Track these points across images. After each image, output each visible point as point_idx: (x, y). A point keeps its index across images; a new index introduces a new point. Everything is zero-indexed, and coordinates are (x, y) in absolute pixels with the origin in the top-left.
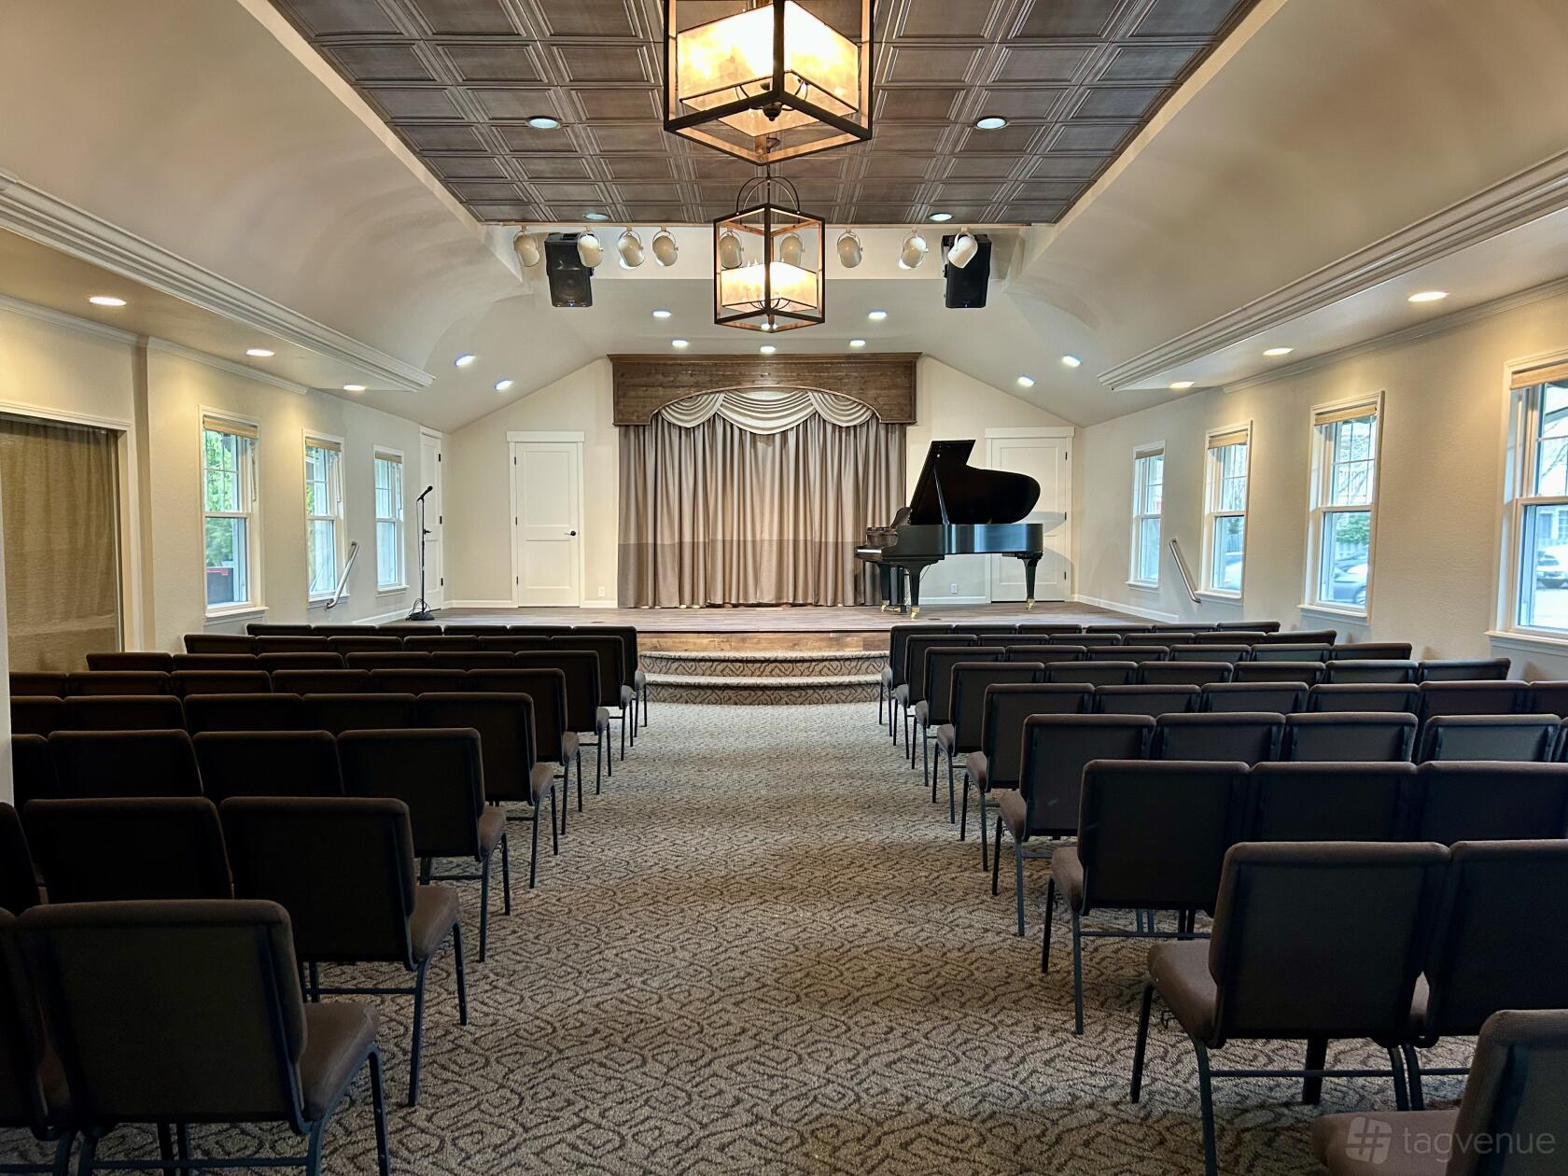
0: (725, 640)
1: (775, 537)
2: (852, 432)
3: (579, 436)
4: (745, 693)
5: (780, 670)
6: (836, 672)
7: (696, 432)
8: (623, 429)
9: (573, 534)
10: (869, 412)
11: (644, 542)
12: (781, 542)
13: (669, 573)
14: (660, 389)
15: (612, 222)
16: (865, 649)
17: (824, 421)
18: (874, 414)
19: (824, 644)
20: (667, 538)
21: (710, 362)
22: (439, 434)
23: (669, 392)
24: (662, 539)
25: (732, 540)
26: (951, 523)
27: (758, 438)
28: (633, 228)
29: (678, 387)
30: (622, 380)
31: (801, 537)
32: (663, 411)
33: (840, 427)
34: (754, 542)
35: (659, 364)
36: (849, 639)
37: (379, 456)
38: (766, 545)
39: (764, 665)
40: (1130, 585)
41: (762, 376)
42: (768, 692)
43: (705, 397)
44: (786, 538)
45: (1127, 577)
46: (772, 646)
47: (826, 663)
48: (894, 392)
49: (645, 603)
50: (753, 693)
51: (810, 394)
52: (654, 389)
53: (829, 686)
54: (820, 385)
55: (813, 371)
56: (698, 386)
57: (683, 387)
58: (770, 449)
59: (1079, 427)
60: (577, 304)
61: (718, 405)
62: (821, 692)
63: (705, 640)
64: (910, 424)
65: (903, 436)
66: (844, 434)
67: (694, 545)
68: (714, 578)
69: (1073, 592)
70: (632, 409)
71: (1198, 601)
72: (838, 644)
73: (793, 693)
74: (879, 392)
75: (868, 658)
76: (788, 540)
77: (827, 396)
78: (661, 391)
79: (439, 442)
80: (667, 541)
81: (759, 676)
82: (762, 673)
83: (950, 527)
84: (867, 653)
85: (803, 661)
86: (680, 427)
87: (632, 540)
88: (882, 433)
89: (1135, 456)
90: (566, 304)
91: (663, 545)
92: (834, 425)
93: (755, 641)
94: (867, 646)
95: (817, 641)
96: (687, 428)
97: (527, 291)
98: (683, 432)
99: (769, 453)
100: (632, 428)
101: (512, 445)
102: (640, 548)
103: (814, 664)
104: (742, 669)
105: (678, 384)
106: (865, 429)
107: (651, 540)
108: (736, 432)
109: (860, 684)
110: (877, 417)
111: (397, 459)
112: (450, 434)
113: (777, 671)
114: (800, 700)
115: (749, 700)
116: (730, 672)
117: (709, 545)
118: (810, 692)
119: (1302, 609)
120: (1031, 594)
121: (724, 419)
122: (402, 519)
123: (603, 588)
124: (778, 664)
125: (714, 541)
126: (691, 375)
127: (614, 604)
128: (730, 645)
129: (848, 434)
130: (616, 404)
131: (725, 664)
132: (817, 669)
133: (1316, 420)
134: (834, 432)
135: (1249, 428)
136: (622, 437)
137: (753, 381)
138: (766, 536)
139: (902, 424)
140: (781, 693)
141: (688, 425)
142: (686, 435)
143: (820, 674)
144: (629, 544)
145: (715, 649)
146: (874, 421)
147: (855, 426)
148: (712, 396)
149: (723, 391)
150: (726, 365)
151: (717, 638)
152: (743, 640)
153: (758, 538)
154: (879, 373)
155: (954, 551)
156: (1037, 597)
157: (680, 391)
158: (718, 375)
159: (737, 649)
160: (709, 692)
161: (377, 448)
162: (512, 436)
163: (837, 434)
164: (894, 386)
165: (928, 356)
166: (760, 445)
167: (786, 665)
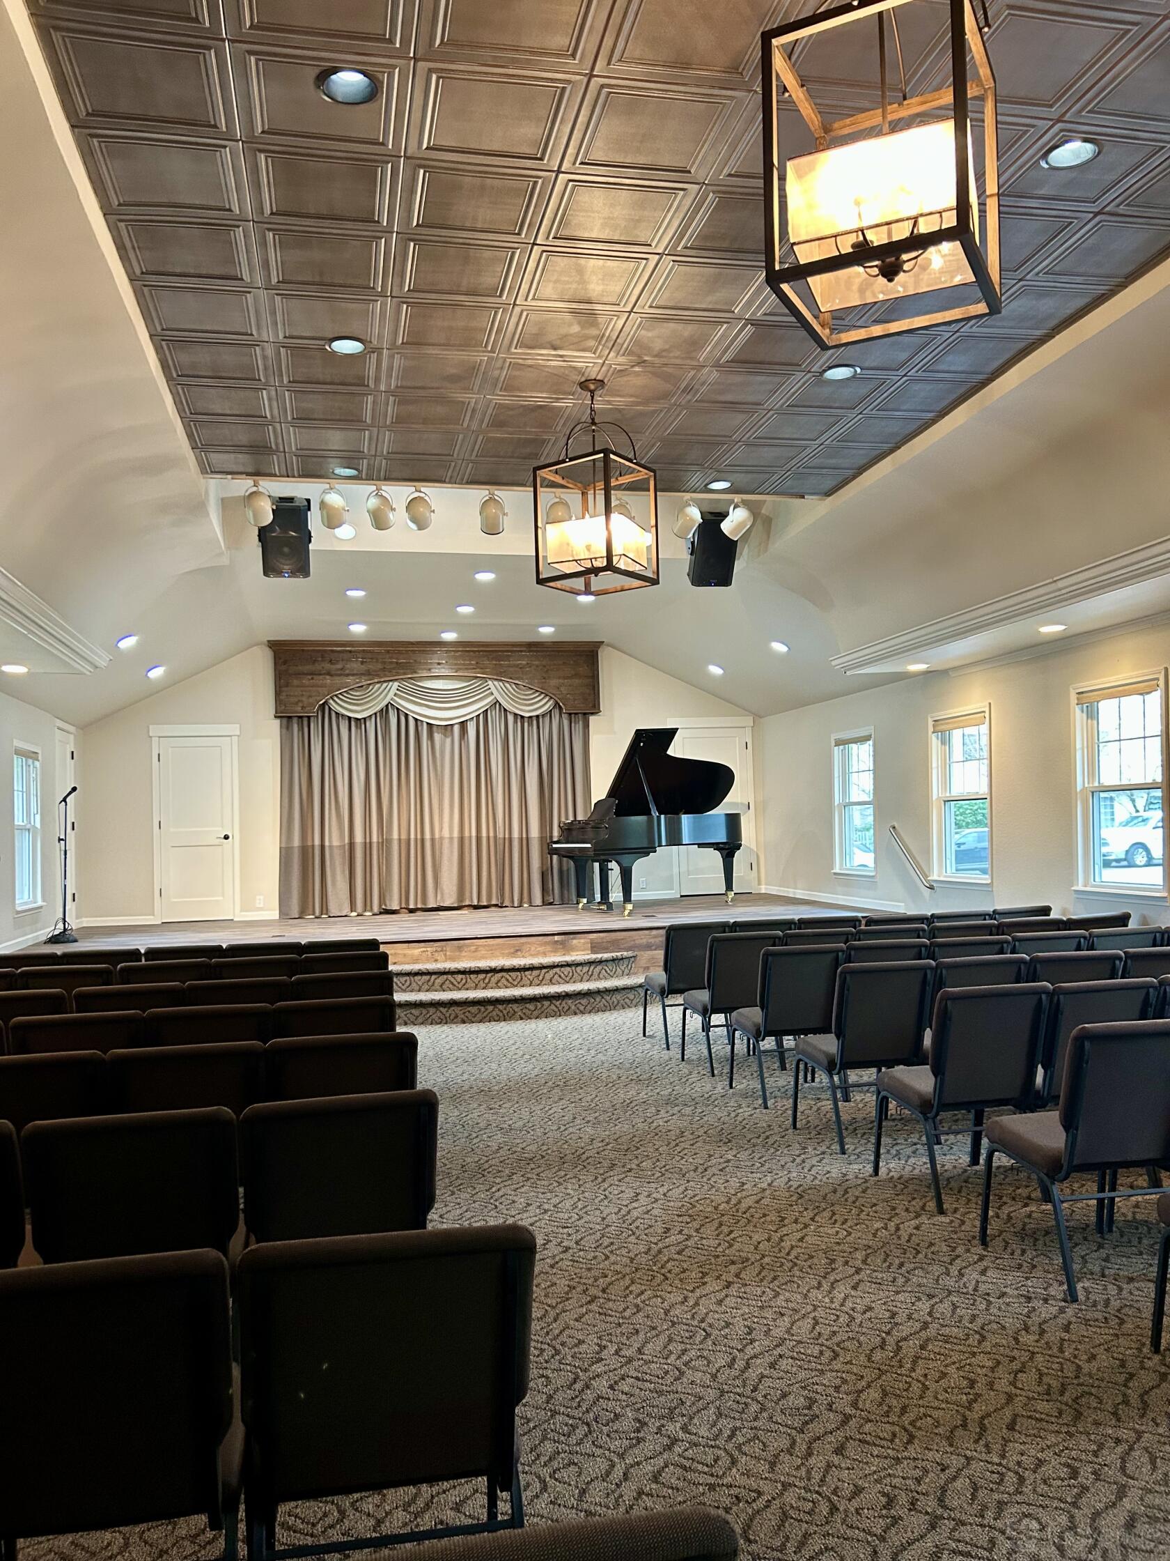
0: (439, 949)
1: (456, 834)
2: (535, 722)
3: (234, 729)
4: (474, 1009)
5: (507, 980)
6: (568, 979)
7: (368, 723)
8: (285, 720)
9: (226, 837)
10: (551, 702)
11: (310, 843)
12: (462, 839)
13: (339, 877)
14: (328, 677)
15: (361, 479)
16: (593, 952)
17: (505, 710)
18: (556, 703)
19: (549, 948)
20: (335, 839)
21: (382, 649)
22: (71, 729)
23: (337, 680)
24: (330, 841)
25: (409, 840)
26: (660, 813)
27: (435, 729)
28: (383, 488)
29: (348, 675)
30: (284, 668)
31: (484, 834)
32: (331, 701)
33: (522, 717)
34: (433, 840)
35: (325, 651)
36: (576, 942)
37: (19, 752)
38: (446, 843)
39: (489, 975)
40: (835, 874)
41: (439, 664)
42: (500, 1007)
43: (378, 686)
44: (467, 834)
45: (832, 866)
46: (492, 953)
47: (557, 970)
48: (577, 681)
49: (310, 910)
50: (483, 1009)
51: (490, 682)
52: (321, 677)
53: (567, 996)
54: (500, 674)
55: (493, 659)
56: (368, 674)
57: (353, 675)
58: (448, 740)
59: (758, 716)
60: (293, 574)
61: (391, 694)
62: (558, 1003)
63: (416, 950)
64: (592, 714)
65: (586, 726)
66: (526, 724)
67: (367, 846)
68: (389, 882)
69: (759, 884)
70: (296, 700)
71: (931, 888)
72: (563, 948)
73: (527, 1005)
74: (561, 681)
75: (601, 962)
76: (470, 837)
77: (507, 685)
78: (328, 680)
79: (72, 737)
80: (336, 843)
81: (484, 988)
82: (487, 984)
83: (659, 818)
84: (599, 956)
85: (532, 968)
86: (350, 718)
87: (296, 842)
88: (566, 722)
89: (833, 744)
90: (279, 573)
91: (331, 847)
92: (516, 715)
93: (473, 948)
94: (595, 948)
95: (541, 945)
96: (357, 719)
97: (225, 561)
98: (353, 723)
99: (446, 746)
100: (295, 720)
101: (155, 740)
102: (305, 851)
103: (544, 971)
104: (464, 981)
105: (347, 672)
106: (547, 719)
107: (317, 842)
108: (412, 723)
109: (599, 992)
110: (560, 707)
111: (33, 756)
112: (82, 729)
113: (503, 981)
114: (536, 1013)
115: (479, 1016)
116: (451, 986)
117: (385, 844)
118: (546, 1003)
119: (1075, 891)
120: (729, 886)
121: (398, 709)
122: (38, 825)
123: (262, 897)
124: (504, 974)
125: (389, 841)
126: (362, 663)
127: (275, 914)
128: (445, 955)
129: (530, 724)
130: (278, 693)
131: (445, 977)
132: (548, 976)
133: (1078, 699)
134: (515, 722)
135: (987, 710)
136: (284, 731)
137: (430, 670)
138: (446, 834)
139: (585, 714)
140: (515, 1006)
141: (359, 716)
142: (356, 727)
143: (551, 982)
144: (292, 848)
145: (428, 960)
146: (557, 711)
147: (537, 717)
148: (385, 685)
149: (396, 680)
150: (400, 652)
151: (430, 948)
152: (460, 949)
153: (437, 836)
154: (561, 662)
155: (664, 843)
156: (736, 888)
157: (349, 680)
158: (391, 663)
159: (453, 959)
160: (432, 1010)
161: (17, 743)
162: (154, 730)
163: (519, 724)
164: (577, 675)
165: (608, 645)
166: (437, 737)
167: (513, 974)
